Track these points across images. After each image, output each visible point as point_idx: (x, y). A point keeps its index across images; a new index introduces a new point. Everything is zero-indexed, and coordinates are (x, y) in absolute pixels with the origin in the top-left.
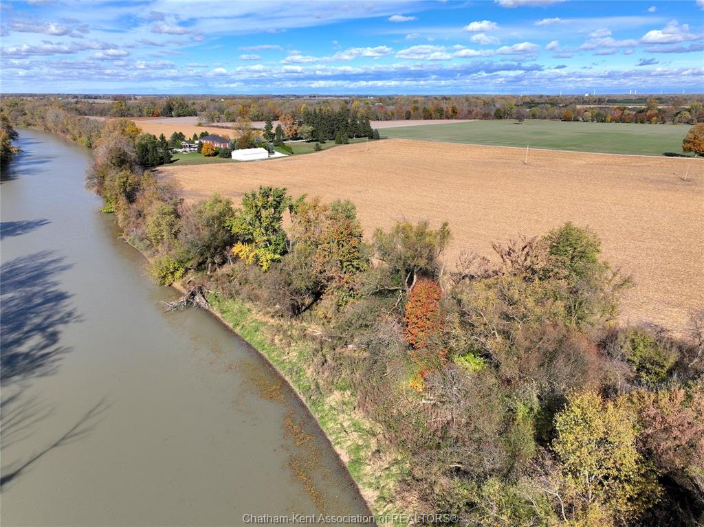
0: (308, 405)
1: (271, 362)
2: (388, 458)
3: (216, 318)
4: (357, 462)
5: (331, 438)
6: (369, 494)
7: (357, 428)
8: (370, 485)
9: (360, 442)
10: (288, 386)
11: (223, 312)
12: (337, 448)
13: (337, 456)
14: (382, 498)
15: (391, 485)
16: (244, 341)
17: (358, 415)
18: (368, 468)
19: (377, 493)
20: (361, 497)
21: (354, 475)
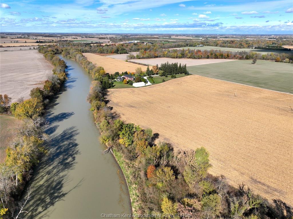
0: (128, 186)
1: (124, 173)
2: (139, 202)
3: (114, 157)
4: (134, 202)
5: (130, 196)
6: (133, 209)
7: (136, 195)
8: (134, 207)
9: (136, 198)
10: (126, 181)
11: (116, 155)
12: (131, 198)
13: (130, 200)
14: (135, 211)
15: (138, 208)
16: (119, 165)
17: (137, 191)
18: (135, 204)
19: (135, 209)
20: (132, 210)
21: (132, 205)
